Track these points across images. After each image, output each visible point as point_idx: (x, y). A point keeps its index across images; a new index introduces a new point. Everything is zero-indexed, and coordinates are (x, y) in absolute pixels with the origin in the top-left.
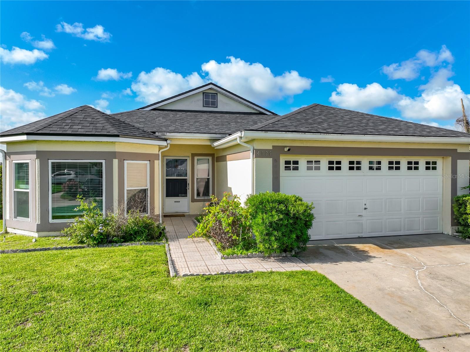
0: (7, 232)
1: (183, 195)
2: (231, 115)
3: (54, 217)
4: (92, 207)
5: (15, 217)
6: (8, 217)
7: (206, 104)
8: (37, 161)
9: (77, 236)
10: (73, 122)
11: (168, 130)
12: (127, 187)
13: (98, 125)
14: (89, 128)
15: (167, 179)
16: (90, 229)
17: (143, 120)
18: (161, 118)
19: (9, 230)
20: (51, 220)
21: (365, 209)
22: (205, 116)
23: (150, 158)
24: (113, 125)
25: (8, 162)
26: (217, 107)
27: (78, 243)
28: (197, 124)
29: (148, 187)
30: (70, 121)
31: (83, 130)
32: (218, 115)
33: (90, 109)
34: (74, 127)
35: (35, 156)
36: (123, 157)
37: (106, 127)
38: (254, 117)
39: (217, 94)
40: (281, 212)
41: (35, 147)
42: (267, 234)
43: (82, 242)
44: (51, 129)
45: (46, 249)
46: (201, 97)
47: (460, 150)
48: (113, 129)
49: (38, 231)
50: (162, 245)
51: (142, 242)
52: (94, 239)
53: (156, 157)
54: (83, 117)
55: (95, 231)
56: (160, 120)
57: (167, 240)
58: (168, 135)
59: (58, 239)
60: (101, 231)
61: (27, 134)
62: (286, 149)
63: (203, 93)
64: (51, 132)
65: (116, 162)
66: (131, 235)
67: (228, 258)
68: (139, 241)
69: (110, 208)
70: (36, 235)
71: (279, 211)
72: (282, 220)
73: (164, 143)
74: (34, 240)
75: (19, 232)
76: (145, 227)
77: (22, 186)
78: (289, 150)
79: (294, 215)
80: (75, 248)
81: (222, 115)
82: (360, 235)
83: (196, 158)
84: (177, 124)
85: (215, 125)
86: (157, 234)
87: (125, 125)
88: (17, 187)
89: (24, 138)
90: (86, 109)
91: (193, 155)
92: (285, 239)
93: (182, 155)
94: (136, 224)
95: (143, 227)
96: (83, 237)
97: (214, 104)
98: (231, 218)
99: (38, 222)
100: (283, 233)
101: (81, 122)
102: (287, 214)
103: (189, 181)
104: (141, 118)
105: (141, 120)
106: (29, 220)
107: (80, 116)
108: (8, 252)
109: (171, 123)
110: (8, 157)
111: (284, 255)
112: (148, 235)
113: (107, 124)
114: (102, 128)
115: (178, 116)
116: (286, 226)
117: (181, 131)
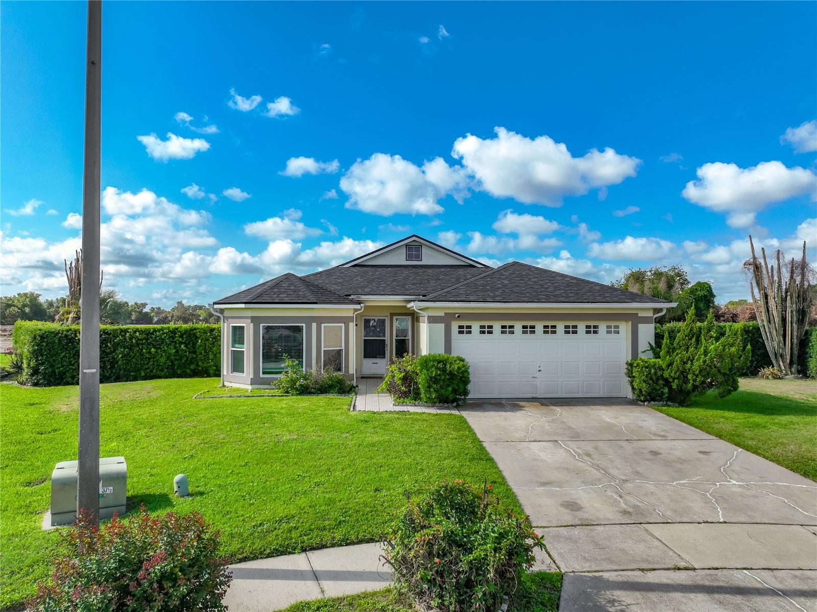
0: (224, 386)
1: (381, 356)
2: (435, 270)
3: (264, 373)
4: (294, 364)
5: (232, 373)
6: (225, 373)
7: (409, 257)
8: (252, 325)
9: (283, 387)
10: (279, 290)
11: (363, 293)
12: (324, 348)
13: (300, 293)
14: (293, 296)
15: (364, 340)
16: (293, 382)
17: (341, 280)
18: (358, 278)
19: (226, 384)
20: (261, 376)
21: (539, 371)
22: (406, 272)
23: (346, 320)
24: (313, 292)
25: (226, 324)
26: (421, 260)
27: (284, 393)
28: (395, 283)
29: (343, 347)
30: (277, 290)
31: (287, 298)
32: (420, 270)
33: (292, 276)
34: (281, 295)
35: (249, 321)
36: (320, 320)
37: (306, 295)
38: (461, 271)
39: (421, 246)
40: (439, 369)
41: (250, 314)
42: (428, 387)
43: (287, 392)
44: (263, 298)
45: (261, 396)
46: (404, 250)
47: (641, 314)
48: (312, 296)
49: (251, 384)
50: (351, 396)
51: (335, 394)
52: (297, 389)
53: (350, 319)
54: (287, 285)
55: (298, 384)
56: (357, 280)
57: (356, 394)
58: (363, 298)
59: (267, 390)
60: (303, 384)
61: (245, 303)
62: (457, 316)
63: (406, 246)
64: (263, 301)
65: (314, 325)
66: (326, 388)
67: (398, 406)
68: (333, 393)
69: (309, 365)
70: (249, 387)
71: (437, 368)
72: (440, 375)
73: (358, 307)
74: (250, 391)
75: (235, 385)
76: (338, 382)
77: (237, 345)
78: (459, 316)
79: (450, 371)
80: (282, 396)
81: (424, 270)
82: (534, 396)
83: (395, 318)
84: (374, 284)
85: (413, 284)
86: (348, 389)
87: (322, 291)
88: (233, 347)
89: (243, 306)
90: (289, 278)
91: (392, 315)
92: (443, 391)
93: (381, 315)
94: (330, 379)
95: (336, 382)
96: (288, 388)
97: (419, 257)
98: (403, 374)
99: (251, 376)
100: (441, 386)
101: (286, 291)
102: (444, 370)
103: (388, 342)
104: (340, 278)
105: (339, 281)
106: (245, 375)
107: (285, 285)
108: (234, 397)
109: (368, 283)
110: (226, 321)
111: (447, 406)
112: (340, 389)
113: (307, 292)
114: (303, 296)
115: (377, 273)
116: (444, 380)
117: (375, 293)
